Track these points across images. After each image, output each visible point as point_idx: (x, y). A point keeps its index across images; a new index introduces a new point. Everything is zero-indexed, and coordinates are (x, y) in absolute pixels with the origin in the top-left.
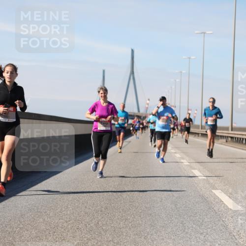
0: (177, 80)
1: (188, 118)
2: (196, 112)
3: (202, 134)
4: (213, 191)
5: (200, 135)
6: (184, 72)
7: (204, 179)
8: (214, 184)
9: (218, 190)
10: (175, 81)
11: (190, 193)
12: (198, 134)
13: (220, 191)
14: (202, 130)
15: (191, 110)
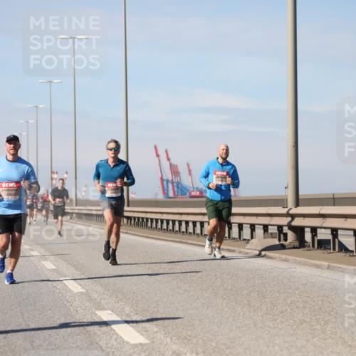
0: (30, 121)
1: (59, 188)
2: (65, 176)
3: (76, 214)
4: (98, 312)
5: (74, 215)
6: (41, 106)
7: (82, 293)
8: (99, 300)
9: (106, 310)
10: (28, 122)
11: (58, 319)
12: (72, 213)
13: (110, 312)
14: (77, 208)
15: (57, 173)
